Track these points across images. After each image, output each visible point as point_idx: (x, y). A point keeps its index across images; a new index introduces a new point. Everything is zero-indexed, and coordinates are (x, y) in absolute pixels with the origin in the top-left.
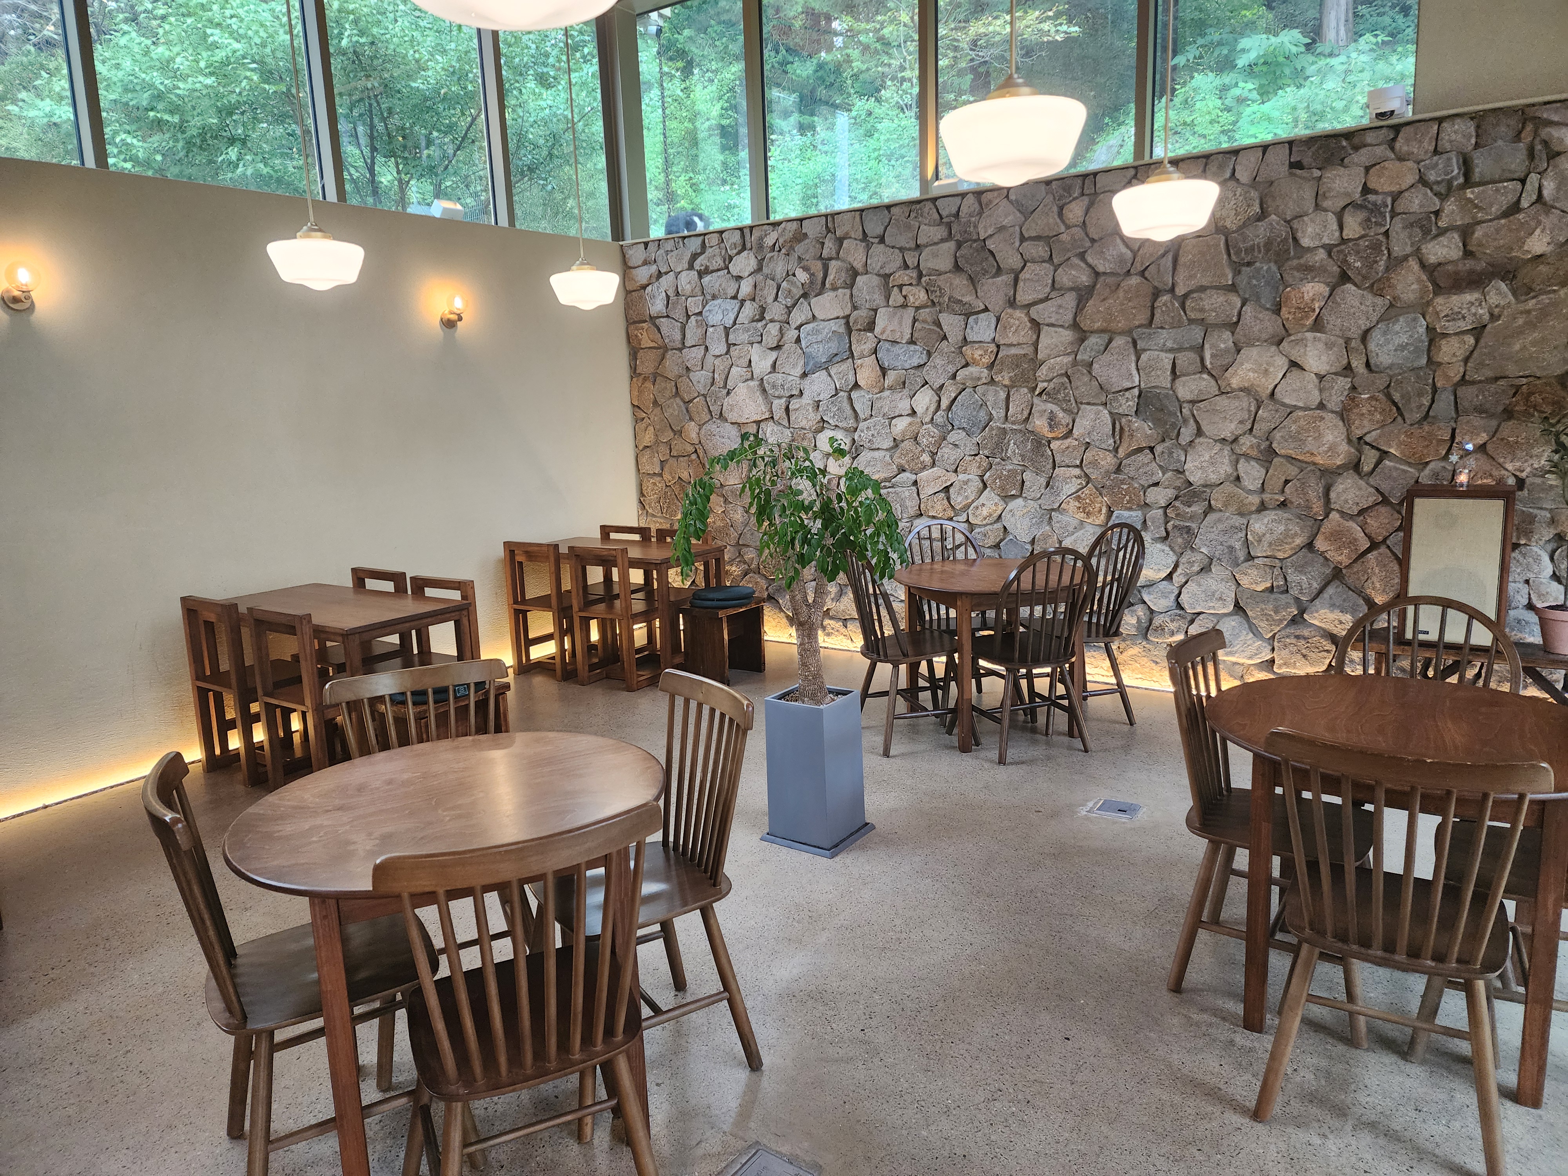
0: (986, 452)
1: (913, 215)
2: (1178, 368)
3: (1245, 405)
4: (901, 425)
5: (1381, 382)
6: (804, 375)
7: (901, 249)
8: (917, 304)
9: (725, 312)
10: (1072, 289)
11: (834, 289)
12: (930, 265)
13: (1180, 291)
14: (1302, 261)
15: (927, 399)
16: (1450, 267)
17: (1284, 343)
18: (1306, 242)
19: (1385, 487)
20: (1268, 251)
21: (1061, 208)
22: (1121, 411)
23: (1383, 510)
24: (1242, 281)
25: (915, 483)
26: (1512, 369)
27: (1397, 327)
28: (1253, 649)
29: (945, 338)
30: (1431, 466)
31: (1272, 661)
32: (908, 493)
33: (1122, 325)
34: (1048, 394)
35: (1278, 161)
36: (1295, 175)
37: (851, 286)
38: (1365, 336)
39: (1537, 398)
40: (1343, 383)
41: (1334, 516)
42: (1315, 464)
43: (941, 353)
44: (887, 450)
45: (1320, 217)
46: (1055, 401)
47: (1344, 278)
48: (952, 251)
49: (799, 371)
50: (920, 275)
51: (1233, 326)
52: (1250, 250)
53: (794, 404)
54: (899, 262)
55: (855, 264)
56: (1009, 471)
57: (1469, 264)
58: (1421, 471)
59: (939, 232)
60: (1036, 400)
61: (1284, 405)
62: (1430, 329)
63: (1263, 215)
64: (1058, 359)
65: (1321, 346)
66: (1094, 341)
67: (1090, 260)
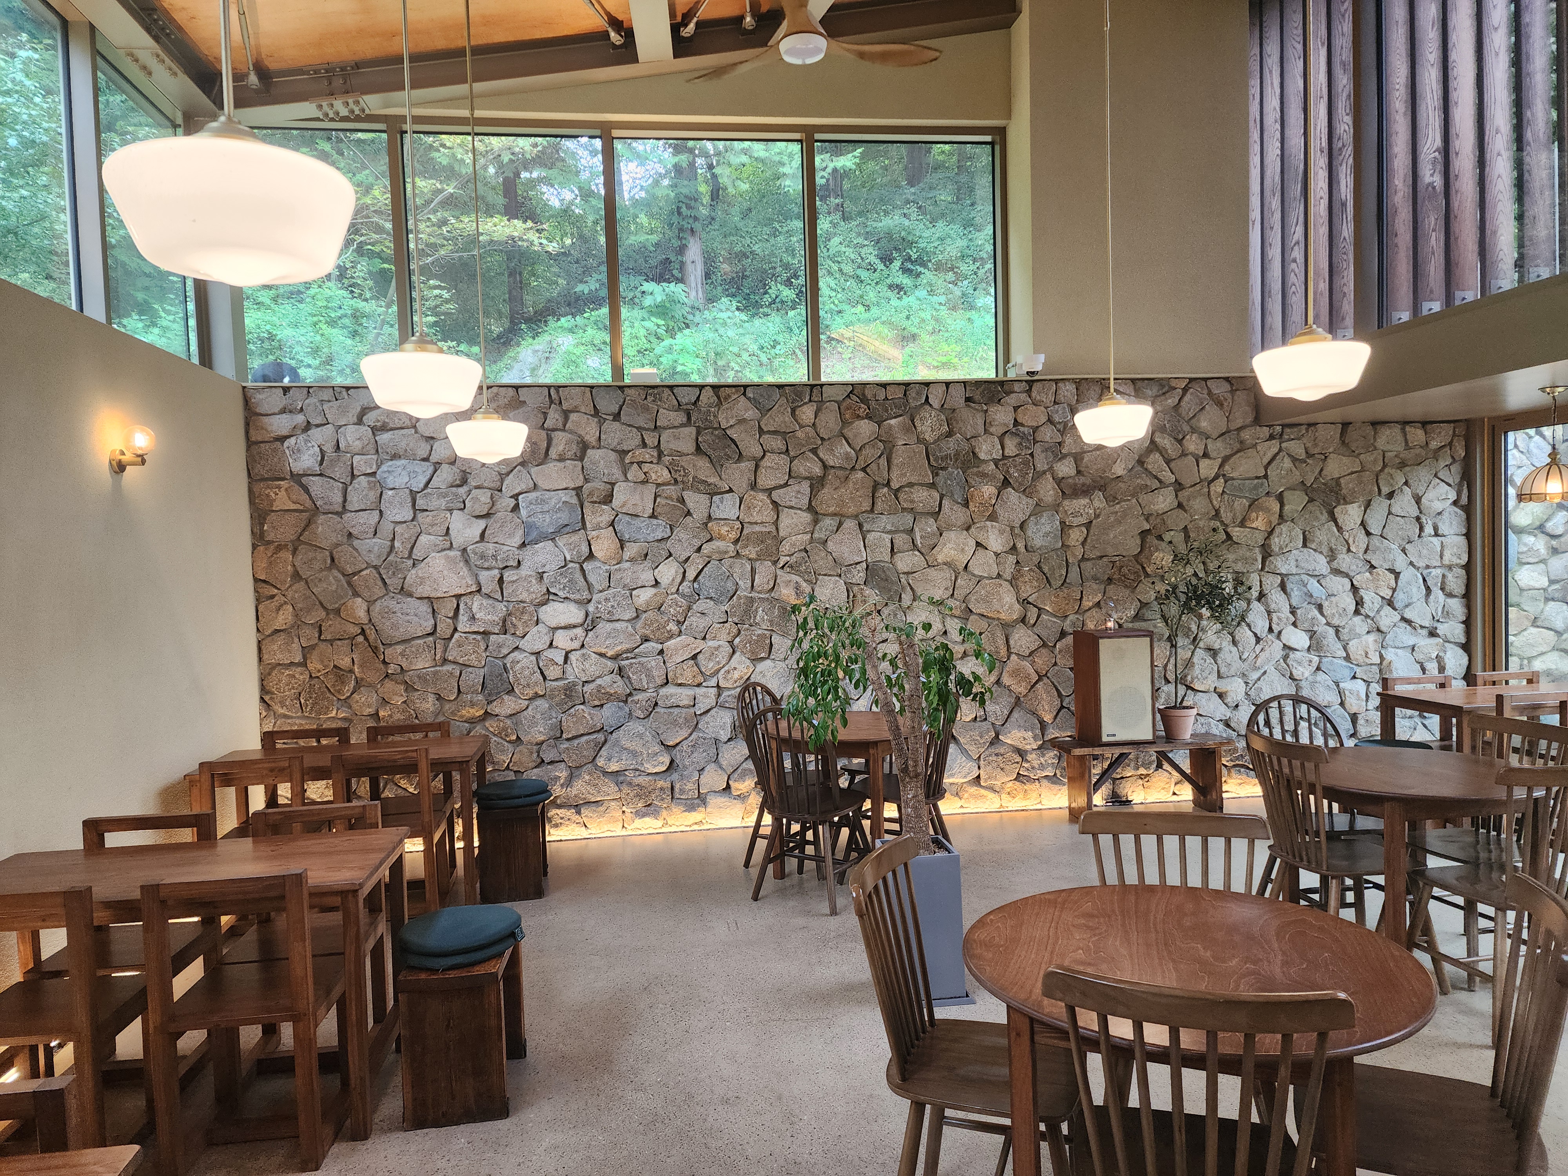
0: (736, 620)
1: (650, 399)
2: (896, 546)
3: (948, 575)
4: (644, 596)
5: (1036, 560)
6: (523, 545)
7: (639, 429)
8: (659, 481)
9: (412, 474)
10: (806, 478)
11: (561, 459)
12: (673, 446)
13: (895, 485)
14: (981, 469)
15: (673, 571)
16: (1070, 481)
17: (973, 529)
18: (982, 456)
19: (1044, 634)
20: (957, 460)
21: (793, 411)
22: (854, 581)
23: (1044, 651)
24: (940, 480)
25: (661, 652)
26: (1110, 551)
27: (1043, 520)
28: (966, 770)
29: (689, 513)
30: (1071, 617)
31: (979, 777)
32: (653, 662)
33: (852, 510)
34: (791, 567)
35: (957, 397)
36: (969, 406)
37: (581, 459)
38: (1022, 526)
39: (1125, 570)
40: (1012, 559)
41: (1014, 657)
42: (998, 619)
43: (686, 528)
44: (628, 621)
45: (989, 439)
46: (799, 573)
47: (1006, 483)
48: (694, 436)
49: (517, 540)
50: (660, 454)
51: (936, 515)
52: (946, 457)
53: (508, 576)
54: (637, 441)
55: (587, 438)
56: (758, 635)
57: (1082, 480)
58: (1063, 621)
59: (679, 418)
60: (779, 572)
61: (974, 575)
62: (1062, 523)
63: (950, 434)
64: (799, 537)
65: (997, 532)
66: (829, 523)
67: (821, 455)
